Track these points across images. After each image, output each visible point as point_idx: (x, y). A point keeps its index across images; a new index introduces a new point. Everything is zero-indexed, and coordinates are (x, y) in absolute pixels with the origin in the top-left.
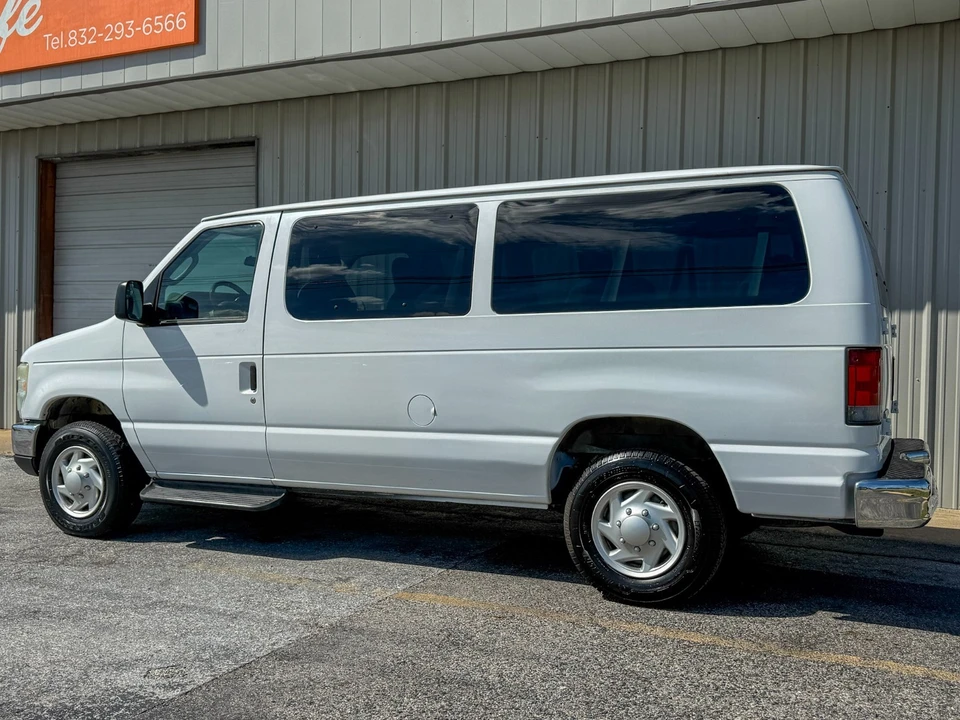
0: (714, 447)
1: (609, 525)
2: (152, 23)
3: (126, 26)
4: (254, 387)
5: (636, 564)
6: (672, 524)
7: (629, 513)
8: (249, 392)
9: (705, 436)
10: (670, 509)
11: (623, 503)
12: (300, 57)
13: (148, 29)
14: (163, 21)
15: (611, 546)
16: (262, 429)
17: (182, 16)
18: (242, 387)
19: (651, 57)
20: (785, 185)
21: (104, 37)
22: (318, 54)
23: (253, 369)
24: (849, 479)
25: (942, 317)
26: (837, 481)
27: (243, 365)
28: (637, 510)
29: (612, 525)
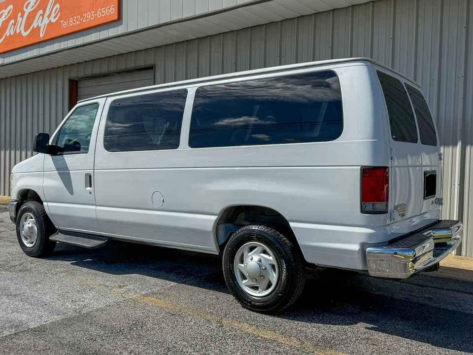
0: (292, 224)
1: (242, 265)
2: (101, 11)
3: (91, 14)
4: (91, 186)
5: (255, 288)
6: (273, 266)
7: (252, 259)
8: (89, 188)
9: (287, 218)
10: (271, 258)
11: (250, 254)
12: (161, 22)
13: (99, 14)
14: (105, 10)
15: (244, 278)
16: (94, 207)
17: (113, 7)
18: (86, 187)
19: (335, 9)
20: (336, 70)
21: (83, 20)
22: (168, 20)
23: (90, 177)
24: (364, 246)
25: (468, 149)
26: (356, 247)
27: (86, 174)
28: (256, 258)
29: (244, 265)
